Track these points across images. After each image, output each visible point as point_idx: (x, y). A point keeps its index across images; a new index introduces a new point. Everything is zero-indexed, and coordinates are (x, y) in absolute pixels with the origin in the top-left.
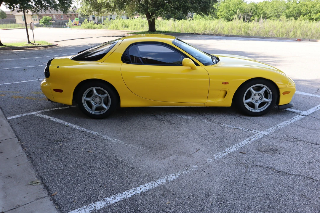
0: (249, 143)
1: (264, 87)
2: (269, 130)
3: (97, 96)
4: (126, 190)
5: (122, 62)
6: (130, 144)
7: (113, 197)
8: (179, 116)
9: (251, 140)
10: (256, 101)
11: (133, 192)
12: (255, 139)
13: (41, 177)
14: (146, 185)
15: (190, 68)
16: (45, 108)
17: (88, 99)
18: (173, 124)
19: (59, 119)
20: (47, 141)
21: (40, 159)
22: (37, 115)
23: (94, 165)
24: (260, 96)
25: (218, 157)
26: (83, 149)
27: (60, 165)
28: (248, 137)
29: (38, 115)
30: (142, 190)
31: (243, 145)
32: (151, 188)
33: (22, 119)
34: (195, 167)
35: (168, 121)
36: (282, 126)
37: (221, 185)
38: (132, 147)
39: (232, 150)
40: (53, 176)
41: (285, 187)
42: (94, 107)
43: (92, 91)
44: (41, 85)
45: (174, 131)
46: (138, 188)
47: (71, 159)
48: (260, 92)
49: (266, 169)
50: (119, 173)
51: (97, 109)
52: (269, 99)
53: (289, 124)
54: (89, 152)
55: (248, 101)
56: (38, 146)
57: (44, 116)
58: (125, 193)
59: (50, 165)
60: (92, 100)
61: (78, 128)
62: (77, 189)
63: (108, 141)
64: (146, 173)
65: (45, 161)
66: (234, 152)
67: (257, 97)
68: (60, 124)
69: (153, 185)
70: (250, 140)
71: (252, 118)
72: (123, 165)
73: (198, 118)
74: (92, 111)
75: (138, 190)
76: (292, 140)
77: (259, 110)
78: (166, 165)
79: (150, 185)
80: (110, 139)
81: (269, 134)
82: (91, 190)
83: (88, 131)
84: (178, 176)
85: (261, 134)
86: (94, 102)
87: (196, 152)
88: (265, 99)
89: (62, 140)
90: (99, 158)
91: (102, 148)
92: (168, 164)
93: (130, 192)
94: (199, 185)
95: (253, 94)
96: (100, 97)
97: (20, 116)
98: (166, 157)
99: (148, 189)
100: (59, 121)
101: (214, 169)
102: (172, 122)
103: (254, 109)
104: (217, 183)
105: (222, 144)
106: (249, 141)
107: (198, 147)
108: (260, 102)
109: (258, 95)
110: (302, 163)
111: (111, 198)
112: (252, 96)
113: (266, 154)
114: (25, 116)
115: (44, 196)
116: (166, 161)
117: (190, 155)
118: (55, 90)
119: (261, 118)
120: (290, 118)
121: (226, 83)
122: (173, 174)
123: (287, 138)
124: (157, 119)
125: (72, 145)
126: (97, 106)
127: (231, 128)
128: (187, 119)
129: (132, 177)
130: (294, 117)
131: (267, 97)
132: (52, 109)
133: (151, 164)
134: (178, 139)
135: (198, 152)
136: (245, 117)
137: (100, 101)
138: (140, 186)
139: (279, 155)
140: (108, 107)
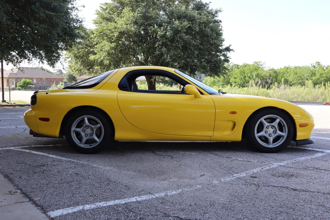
0: (262, 171)
1: (277, 118)
2: (285, 162)
3: (88, 126)
4: (119, 199)
5: (119, 89)
6: (124, 171)
7: (104, 203)
8: (181, 153)
9: (264, 169)
10: (269, 135)
11: (127, 201)
12: (269, 168)
13: (21, 189)
15: (193, 95)
16: (24, 145)
17: (78, 130)
18: (174, 158)
19: (42, 152)
20: (28, 166)
21: (20, 177)
22: (15, 149)
23: (83, 182)
24: (274, 129)
25: (225, 180)
26: (70, 172)
27: (44, 182)
28: (260, 167)
29: (17, 149)
30: (138, 199)
31: (254, 172)
32: (148, 199)
34: (199, 186)
35: (169, 156)
36: (301, 160)
37: (228, 198)
38: (127, 173)
39: (241, 176)
40: (35, 188)
41: (302, 200)
42: (84, 139)
43: (83, 120)
44: (24, 115)
45: (175, 163)
47: (57, 178)
48: (273, 124)
49: (281, 188)
50: (112, 188)
51: (87, 142)
52: (284, 132)
53: (309, 158)
54: (77, 174)
55: (261, 134)
56: (18, 169)
57: (24, 150)
58: (118, 201)
59: (31, 181)
60: (83, 131)
61: (64, 159)
62: (63, 196)
63: (99, 168)
64: (142, 189)
65: (25, 179)
66: (244, 177)
67: (271, 130)
68: (43, 156)
69: (151, 197)
70: (262, 169)
71: (266, 155)
72: (117, 184)
73: (204, 154)
74: (82, 144)
75: (133, 199)
76: (311, 169)
77: (273, 145)
78: (166, 185)
79: (147, 197)
80: (101, 167)
81: (285, 165)
82: (79, 198)
83: (76, 161)
84: (179, 192)
85: (275, 165)
86: (84, 133)
87: (201, 176)
88: (279, 133)
89: (45, 165)
90: (89, 178)
91: (92, 172)
92: (168, 184)
93: (124, 200)
94: (202, 198)
95: (265, 127)
96: (92, 128)
98: (165, 180)
99: (144, 199)
100: (41, 154)
101: (220, 188)
102: (173, 156)
103: (267, 144)
104: (224, 196)
105: (230, 171)
106: (261, 169)
107: (202, 174)
108: (274, 136)
109: (272, 127)
110: (322, 184)
111: (102, 203)
112: (265, 129)
113: (280, 178)
115: (24, 201)
116: (166, 182)
117: (193, 179)
118: (41, 119)
119: (276, 154)
120: (311, 154)
121: (234, 113)
122: (174, 191)
123: (305, 168)
124: (156, 154)
125: (57, 169)
126: (88, 138)
127: (242, 161)
128: (190, 154)
129: (126, 192)
130: (316, 154)
131: (281, 130)
132: (33, 146)
133: (149, 184)
134: (180, 168)
135: (202, 176)
136: (258, 154)
137: (91, 132)
138: (136, 197)
139: (296, 179)
140: (100, 140)
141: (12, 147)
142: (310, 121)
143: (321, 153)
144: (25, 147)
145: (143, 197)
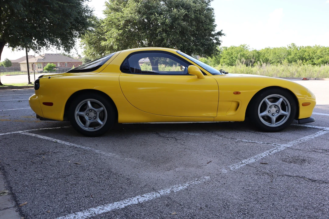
0: (270, 154)
1: (280, 97)
2: (291, 143)
3: (91, 110)
4: (119, 200)
5: (121, 71)
6: (127, 157)
7: (100, 207)
8: (185, 134)
9: (272, 152)
10: (272, 114)
11: (128, 203)
12: (276, 150)
13: (11, 188)
14: (145, 195)
15: (196, 76)
16: (33, 128)
17: (82, 113)
18: (178, 140)
19: (47, 136)
20: (28, 154)
21: (16, 170)
22: (22, 133)
23: (81, 176)
24: (277, 109)
25: (234, 168)
26: (69, 162)
27: (39, 176)
28: (267, 150)
29: (24, 133)
30: (140, 200)
31: (263, 157)
32: (152, 198)
33: (4, 137)
34: (207, 178)
35: (172, 138)
36: (305, 140)
37: (242, 194)
38: (129, 160)
39: (250, 162)
40: (27, 186)
41: (326, 196)
42: (88, 123)
43: (86, 104)
44: (29, 99)
45: (179, 146)
46: (135, 198)
47: (54, 170)
48: (276, 104)
49: (297, 178)
50: (111, 183)
51: (91, 125)
52: (287, 111)
53: (313, 138)
54: (77, 164)
55: (264, 114)
56: (17, 159)
57: (31, 134)
58: (117, 204)
59: (25, 176)
60: (86, 114)
61: (67, 144)
62: (55, 199)
63: (101, 155)
64: (145, 184)
65: (20, 172)
66: (253, 163)
67: (274, 110)
68: (48, 140)
69: (155, 196)
71: (269, 134)
72: (118, 176)
73: (207, 134)
74: (86, 127)
75: (135, 201)
76: (320, 151)
77: (276, 124)
78: (171, 176)
79: (150, 196)
80: (104, 153)
81: (292, 147)
82: (73, 200)
83: (78, 146)
84: (186, 187)
85: (282, 147)
86: (88, 117)
87: (208, 163)
88: (282, 112)
89: (46, 153)
90: (88, 170)
91: (93, 161)
92: (173, 176)
93: (124, 202)
94: (213, 195)
95: (268, 106)
96: (95, 111)
97: (3, 134)
98: (170, 169)
99: (147, 199)
100: (46, 138)
101: (231, 179)
102: (177, 138)
103: (270, 124)
104: (237, 192)
105: (238, 156)
106: (269, 153)
107: (209, 160)
108: (277, 115)
109: (275, 107)
111: (98, 208)
112: (268, 109)
113: (292, 164)
114: (8, 134)
116: (171, 172)
117: (199, 167)
118: (45, 104)
119: (279, 133)
120: (314, 133)
121: (237, 93)
122: (180, 185)
123: (314, 149)
124: (160, 136)
125: (57, 158)
126: (91, 121)
127: (247, 142)
128: (194, 136)
129: (127, 188)
130: (318, 133)
131: (284, 109)
132: (41, 129)
133: (152, 175)
134: (185, 153)
135: (209, 164)
136: (261, 133)
137: (95, 116)
138: (137, 197)
139: (309, 165)
140: (104, 123)
141: (20, 130)
142: (311, 99)
143: (322, 131)
144: (33, 130)
145: (146, 195)
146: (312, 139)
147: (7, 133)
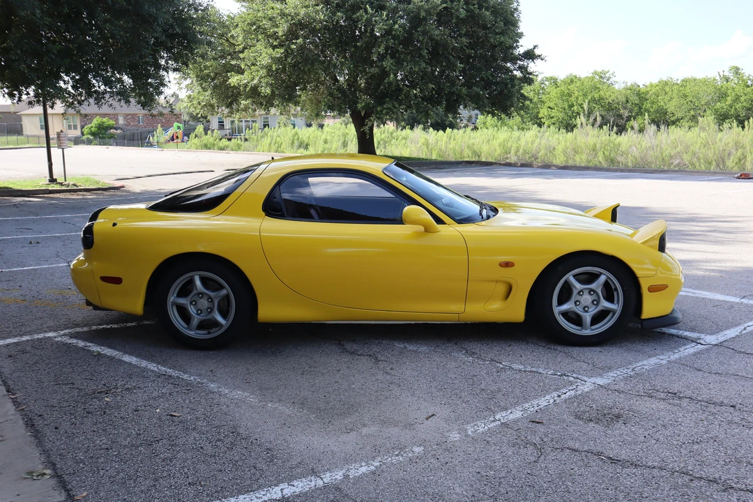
0: (558, 401)
1: (601, 274)
2: (612, 374)
3: (202, 294)
4: (248, 491)
5: (264, 214)
6: (272, 401)
8: (399, 345)
9: (563, 396)
10: (584, 308)
11: (264, 497)
12: (573, 393)
13: (54, 465)
14: (295, 483)
15: (422, 228)
16: (77, 325)
17: (182, 301)
18: (380, 363)
19: (110, 347)
20: (75, 392)
21: (56, 428)
22: (56, 339)
23: (180, 441)
24: (594, 297)
25: (476, 431)
26: (158, 411)
27: (103, 441)
28: (556, 390)
29: (59, 339)
30: (285, 492)
31: (541, 407)
32: (307, 489)
33: (20, 348)
34: (417, 450)
35: (370, 355)
36: (647, 367)
38: (276, 408)
39: (511, 417)
40: (82, 461)
41: (623, 492)
42: (196, 320)
43: (191, 282)
45: (380, 377)
46: (276, 488)
47: (129, 428)
48: (592, 286)
49: (586, 456)
50: (237, 458)
51: (202, 326)
52: (615, 302)
53: (664, 362)
54: (172, 416)
55: (565, 307)
56: (54, 402)
57: (74, 341)
58: (245, 498)
59: (77, 440)
60: (191, 303)
61: (152, 368)
62: (134, 487)
63: (220, 395)
64: (299, 460)
65: (66, 433)
66: (516, 421)
67: (587, 299)
68: (111, 358)
69: (313, 484)
70: (559, 396)
71: (575, 351)
72: (250, 444)
73: (444, 349)
74: (190, 330)
75: (276, 493)
76: (663, 395)
77: (592, 330)
78: (350, 445)
79: (305, 484)
80: (226, 391)
81: (609, 384)
82: (167, 490)
83: (174, 373)
84: (373, 468)
85: (588, 385)
86: (195, 308)
87: (427, 419)
88: (606, 304)
89: (111, 390)
90: (194, 429)
91: (205, 408)
92: (354, 444)
93: (257, 495)
94: (418, 485)
95: (575, 292)
96: (210, 297)
97: (15, 340)
98: (352, 430)
99: (298, 490)
100: (107, 351)
101: (462, 454)
102: (379, 357)
103: (580, 328)
104: (464, 481)
105: (492, 403)
106: (556, 398)
107: (432, 410)
108: (593, 311)
109: (589, 293)
110: (675, 443)
112: (575, 297)
113: (592, 424)
114: (27, 341)
115: (56, 501)
116: (351, 437)
117: (410, 426)
118: (105, 279)
119: (598, 349)
120: (672, 349)
121: (507, 265)
122: (363, 464)
123: (650, 391)
124: (345, 351)
125: (133, 401)
126: (201, 318)
127: (520, 371)
128: (416, 352)
129: (265, 468)
130: (681, 349)
131: (610, 298)
132: (94, 327)
133: (315, 442)
134: (388, 394)
135: (430, 419)
136: (559, 348)
137: (209, 306)
138: (282, 486)
139: (623, 427)
140: (228, 321)
141: (51, 331)
142: (672, 275)
143: (693, 344)
144: (78, 329)
145: (297, 483)
146: (661, 365)
147: (25, 338)
